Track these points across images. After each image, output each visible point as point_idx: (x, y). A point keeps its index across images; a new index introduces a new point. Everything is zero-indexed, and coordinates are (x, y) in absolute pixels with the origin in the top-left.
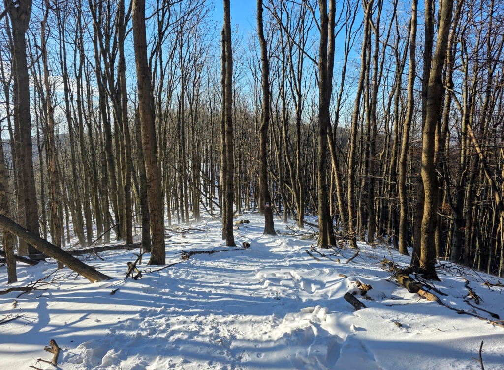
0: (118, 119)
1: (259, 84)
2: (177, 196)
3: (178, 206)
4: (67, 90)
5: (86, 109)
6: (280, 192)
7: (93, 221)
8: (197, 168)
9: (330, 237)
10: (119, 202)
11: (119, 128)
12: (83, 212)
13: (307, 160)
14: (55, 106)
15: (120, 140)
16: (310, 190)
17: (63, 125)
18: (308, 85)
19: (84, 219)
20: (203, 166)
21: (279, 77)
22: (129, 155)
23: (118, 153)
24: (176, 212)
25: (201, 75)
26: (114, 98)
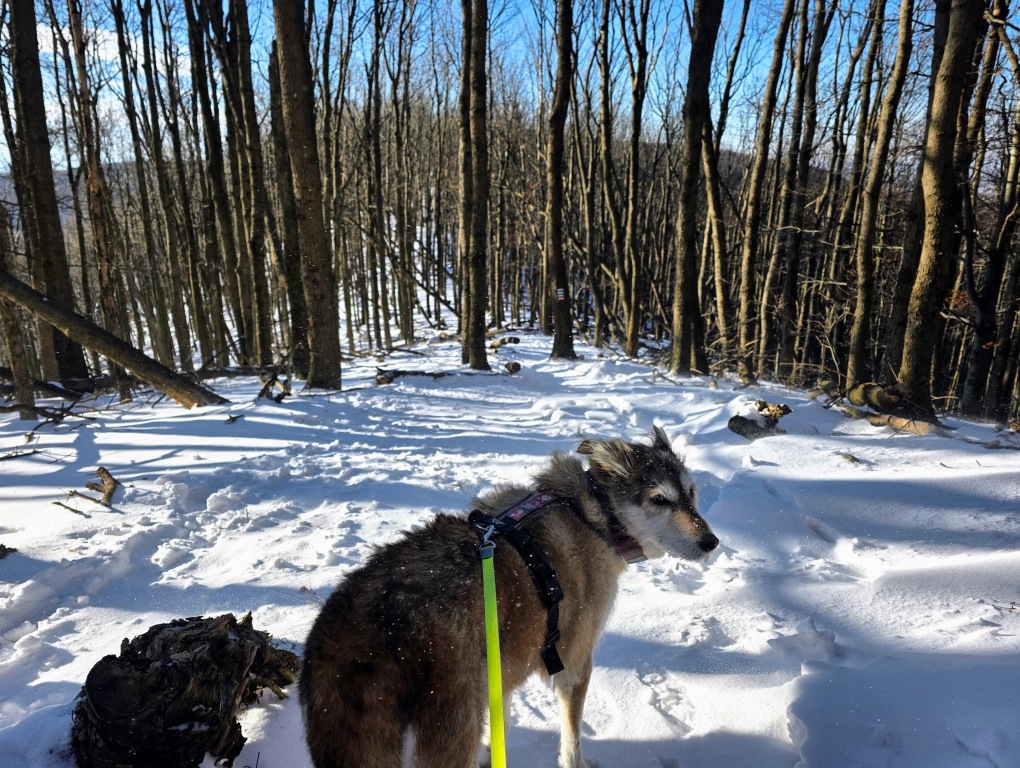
0: (233, 99)
1: (549, 32)
2: (366, 294)
3: (368, 318)
4: (124, 48)
5: (165, 95)
6: (587, 283)
7: (192, 345)
8: (406, 232)
9: (696, 355)
10: (242, 291)
11: (236, 119)
12: (172, 329)
13: (650, 221)
14: (99, 88)
15: (239, 150)
16: (654, 282)
17: (118, 135)
18: (659, 38)
19: (175, 342)
20: (420, 231)
21: (595, 16)
22: (258, 171)
23: (236, 183)
24: (364, 328)
25: (417, 13)
26: (224, 52)
